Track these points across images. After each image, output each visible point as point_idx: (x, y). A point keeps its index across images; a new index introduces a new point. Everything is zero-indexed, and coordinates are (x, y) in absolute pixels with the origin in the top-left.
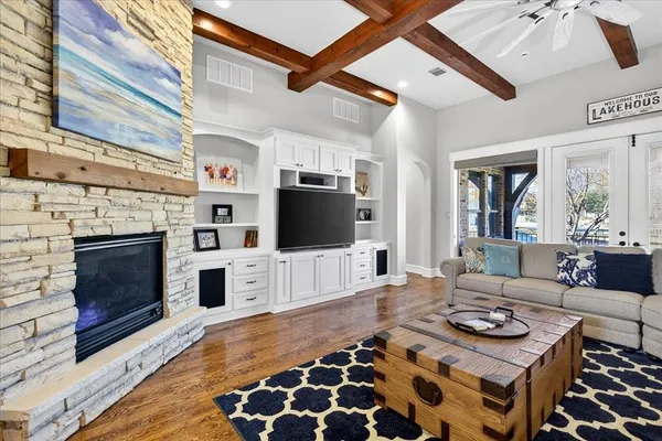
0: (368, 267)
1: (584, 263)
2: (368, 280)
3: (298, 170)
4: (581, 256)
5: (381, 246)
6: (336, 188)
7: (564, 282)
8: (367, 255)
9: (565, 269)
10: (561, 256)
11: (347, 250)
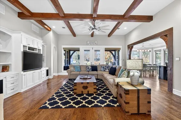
0: (44, 75)
1: (90, 68)
2: (44, 78)
3: (28, 46)
4: (89, 67)
5: (47, 68)
6: (37, 52)
7: (88, 71)
8: (44, 71)
9: (88, 69)
10: (87, 67)
11: (41, 70)
